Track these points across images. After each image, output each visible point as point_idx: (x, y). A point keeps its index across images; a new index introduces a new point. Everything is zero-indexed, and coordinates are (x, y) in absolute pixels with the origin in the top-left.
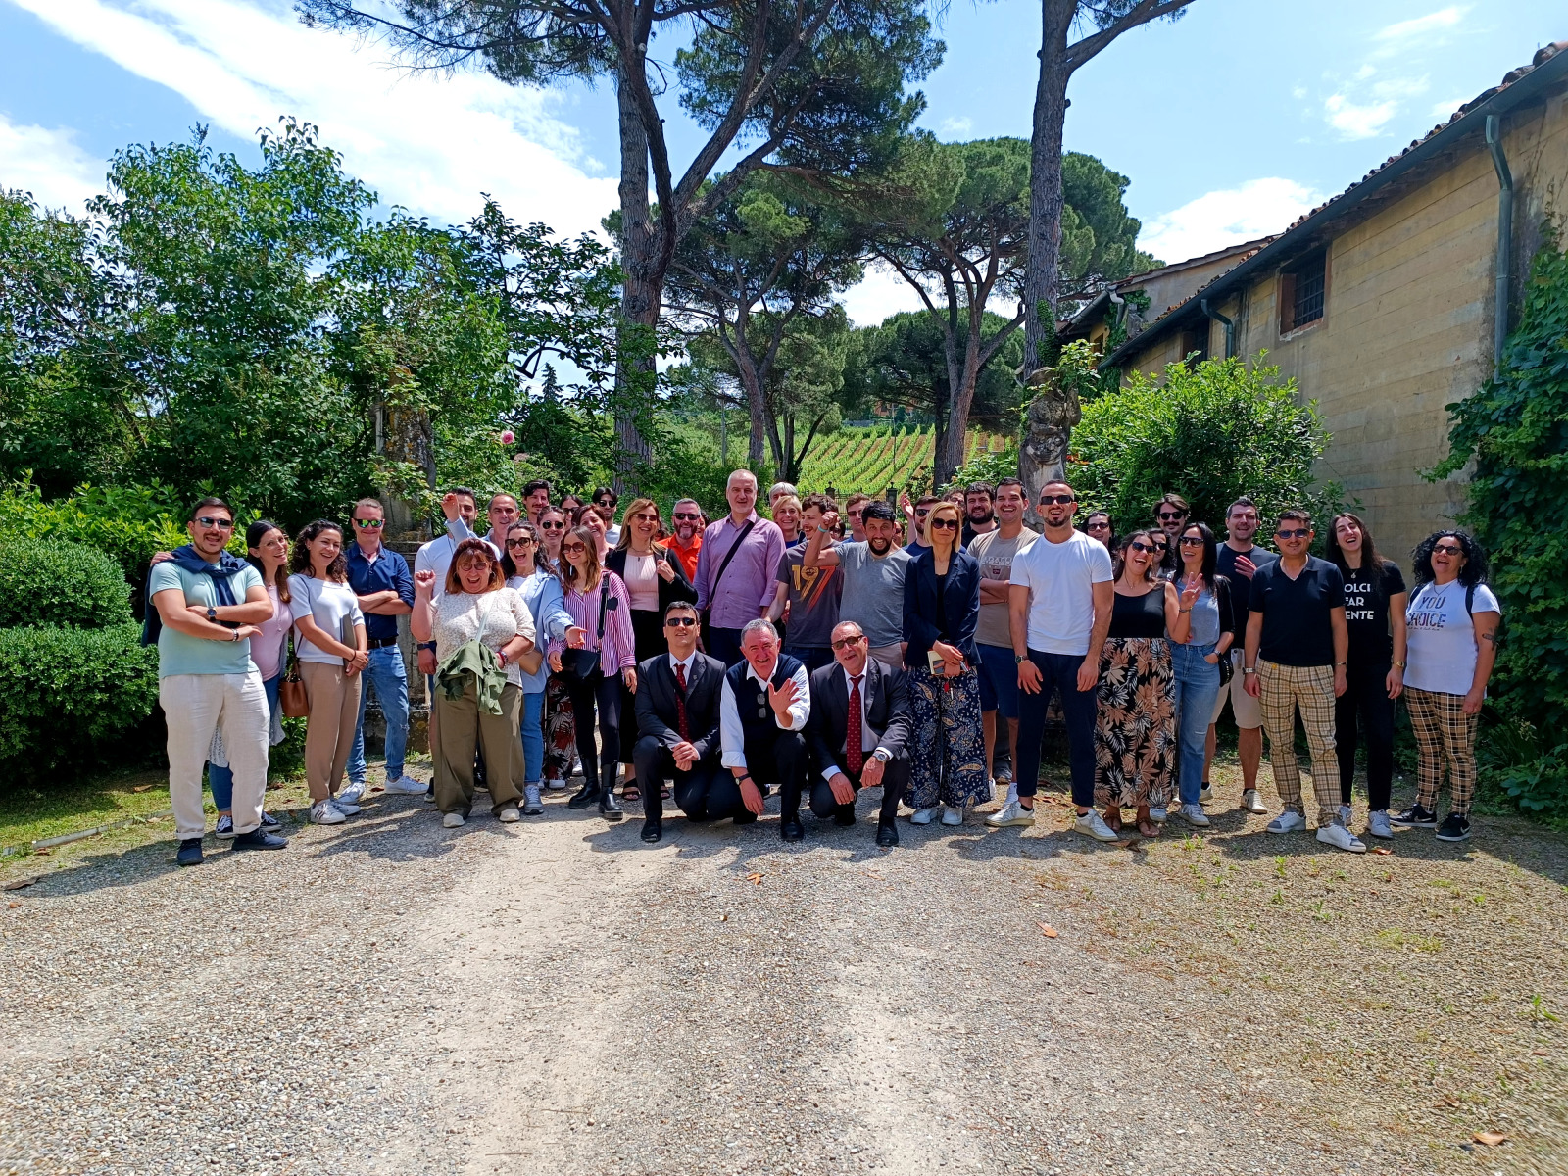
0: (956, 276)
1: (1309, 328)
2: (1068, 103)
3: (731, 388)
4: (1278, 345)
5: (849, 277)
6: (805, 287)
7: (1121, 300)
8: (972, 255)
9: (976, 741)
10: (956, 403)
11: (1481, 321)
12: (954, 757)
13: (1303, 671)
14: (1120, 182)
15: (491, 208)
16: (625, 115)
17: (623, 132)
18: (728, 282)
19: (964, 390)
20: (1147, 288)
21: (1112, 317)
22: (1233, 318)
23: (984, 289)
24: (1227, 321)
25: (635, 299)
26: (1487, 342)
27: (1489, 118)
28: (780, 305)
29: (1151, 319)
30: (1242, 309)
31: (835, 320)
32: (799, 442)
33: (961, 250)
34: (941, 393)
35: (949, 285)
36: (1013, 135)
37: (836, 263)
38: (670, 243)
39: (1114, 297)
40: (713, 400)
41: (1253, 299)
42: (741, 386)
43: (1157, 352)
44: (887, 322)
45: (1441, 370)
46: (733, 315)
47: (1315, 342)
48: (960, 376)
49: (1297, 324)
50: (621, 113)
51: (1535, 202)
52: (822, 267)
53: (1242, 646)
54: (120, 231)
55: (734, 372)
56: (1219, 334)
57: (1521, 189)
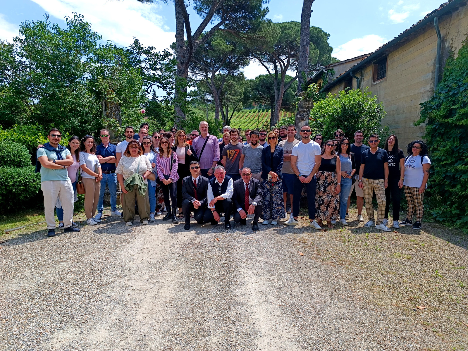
0: (278, 64)
1: (381, 80)
2: (312, 11)
3: (209, 97)
4: (372, 86)
5: (245, 63)
6: (232, 67)
7: (326, 72)
8: (283, 57)
9: (280, 200)
10: (277, 102)
11: (431, 79)
12: (274, 205)
13: (375, 181)
14: (327, 35)
15: (136, 41)
16: (177, 13)
17: (176, 18)
18: (209, 65)
19: (280, 98)
20: (334, 68)
21: (324, 76)
22: (359, 77)
23: (286, 68)
24: (357, 78)
25: (181, 70)
26: (432, 85)
27: (435, 18)
28: (224, 72)
29: (335, 77)
30: (362, 75)
31: (241, 77)
32: (230, 114)
33: (279, 56)
34: (272, 99)
35: (275, 67)
36: (295, 21)
37: (241, 59)
38: (191, 53)
39: (324, 71)
40: (204, 101)
41: (365, 72)
42: (212, 97)
43: (337, 87)
44: (257, 78)
45: (419, 93)
46: (210, 75)
47: (383, 84)
48: (278, 95)
49: (378, 79)
50: (176, 12)
51: (448, 43)
52: (237, 61)
53: (358, 174)
54: (24, 48)
55: (210, 92)
56: (355, 82)
57: (443, 39)
